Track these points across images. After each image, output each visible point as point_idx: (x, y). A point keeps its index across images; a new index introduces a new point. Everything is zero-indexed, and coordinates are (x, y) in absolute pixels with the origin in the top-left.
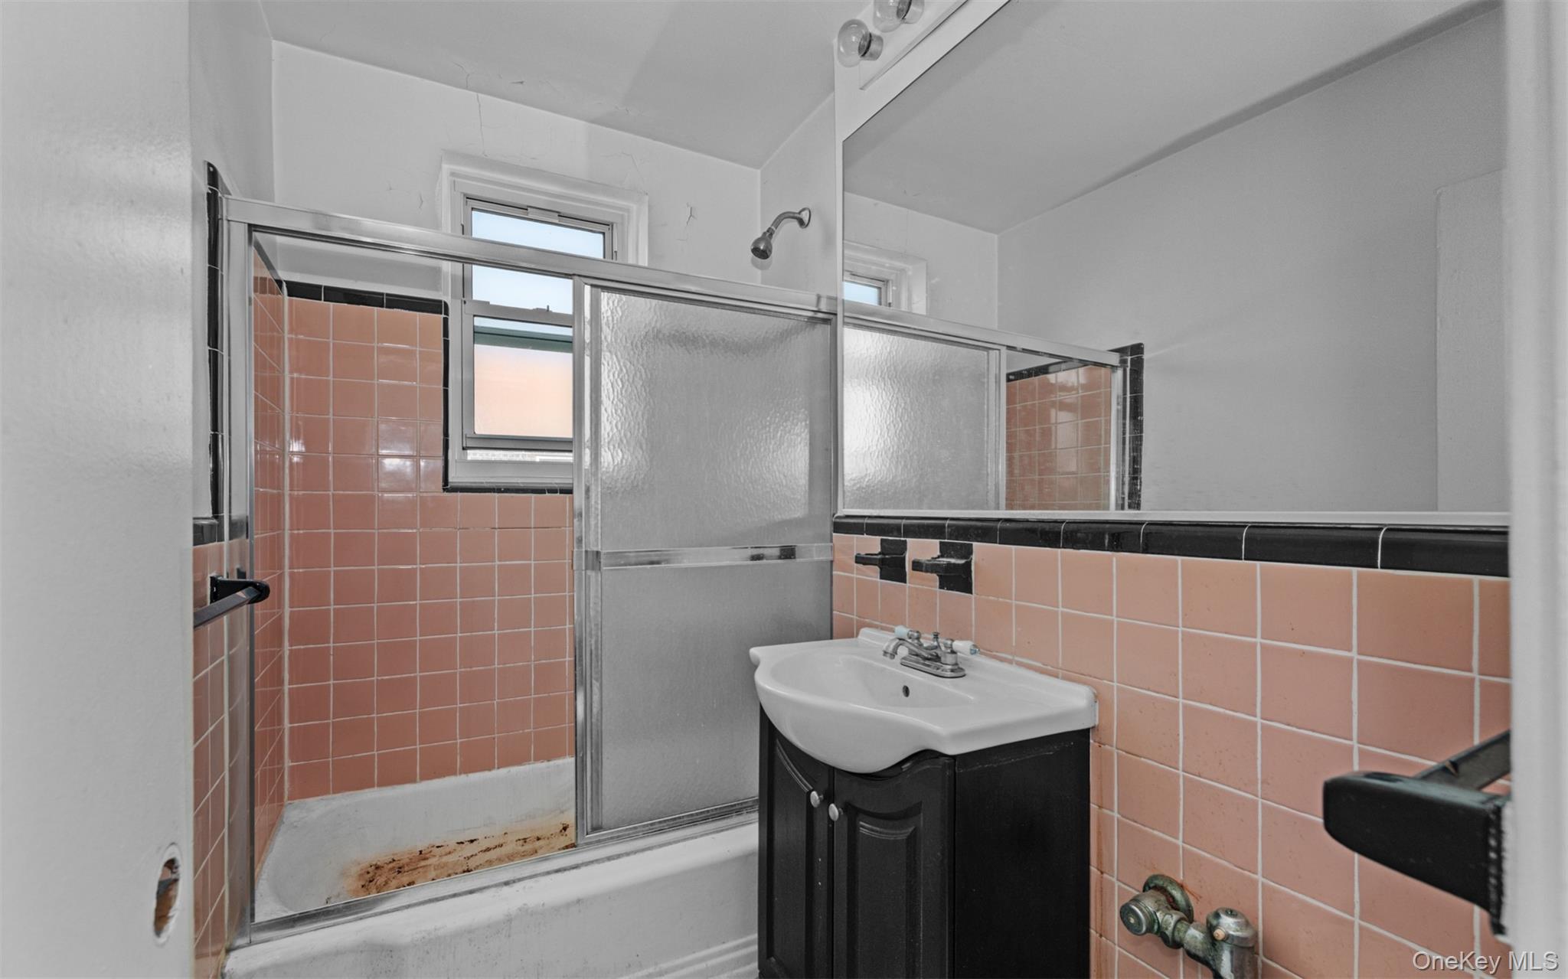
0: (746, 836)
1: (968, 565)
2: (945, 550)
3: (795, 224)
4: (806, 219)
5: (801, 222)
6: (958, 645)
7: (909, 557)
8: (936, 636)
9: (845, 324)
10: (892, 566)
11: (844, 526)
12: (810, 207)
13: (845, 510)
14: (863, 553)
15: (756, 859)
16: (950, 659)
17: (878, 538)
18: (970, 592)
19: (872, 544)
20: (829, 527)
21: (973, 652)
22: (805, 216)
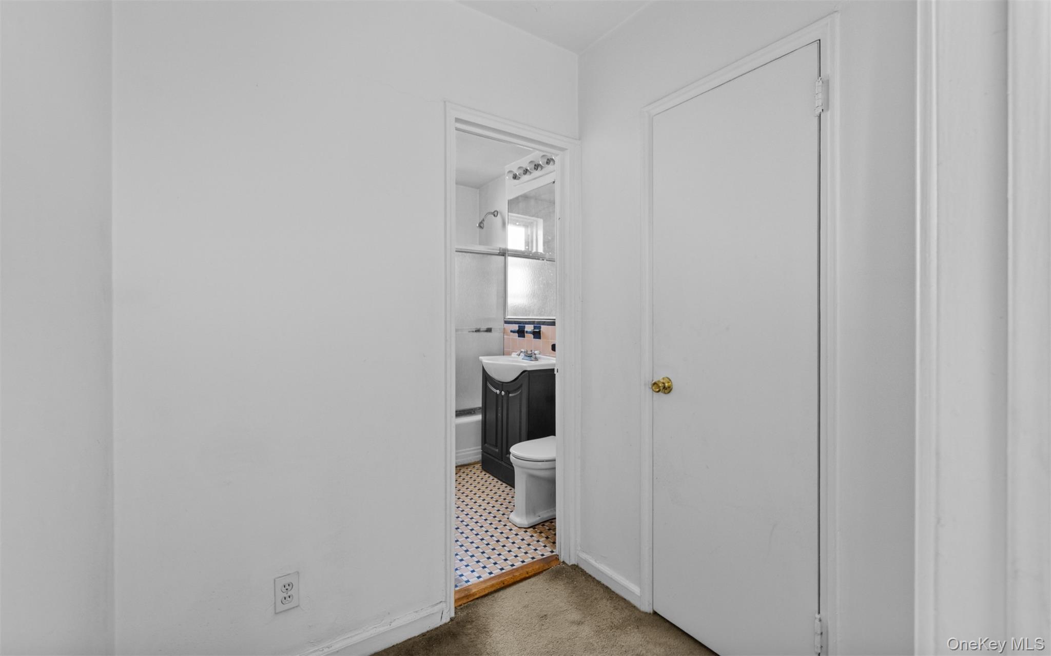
0: (478, 417)
1: (540, 331)
2: (535, 328)
3: (493, 216)
4: (496, 215)
5: (494, 215)
6: (536, 352)
7: (526, 330)
8: (531, 351)
9: (508, 256)
10: (521, 333)
11: (506, 322)
12: (498, 211)
13: (509, 317)
14: (513, 330)
15: (481, 423)
16: (534, 356)
17: (517, 325)
18: (540, 338)
19: (516, 327)
20: (503, 322)
21: (539, 354)
22: (496, 213)
